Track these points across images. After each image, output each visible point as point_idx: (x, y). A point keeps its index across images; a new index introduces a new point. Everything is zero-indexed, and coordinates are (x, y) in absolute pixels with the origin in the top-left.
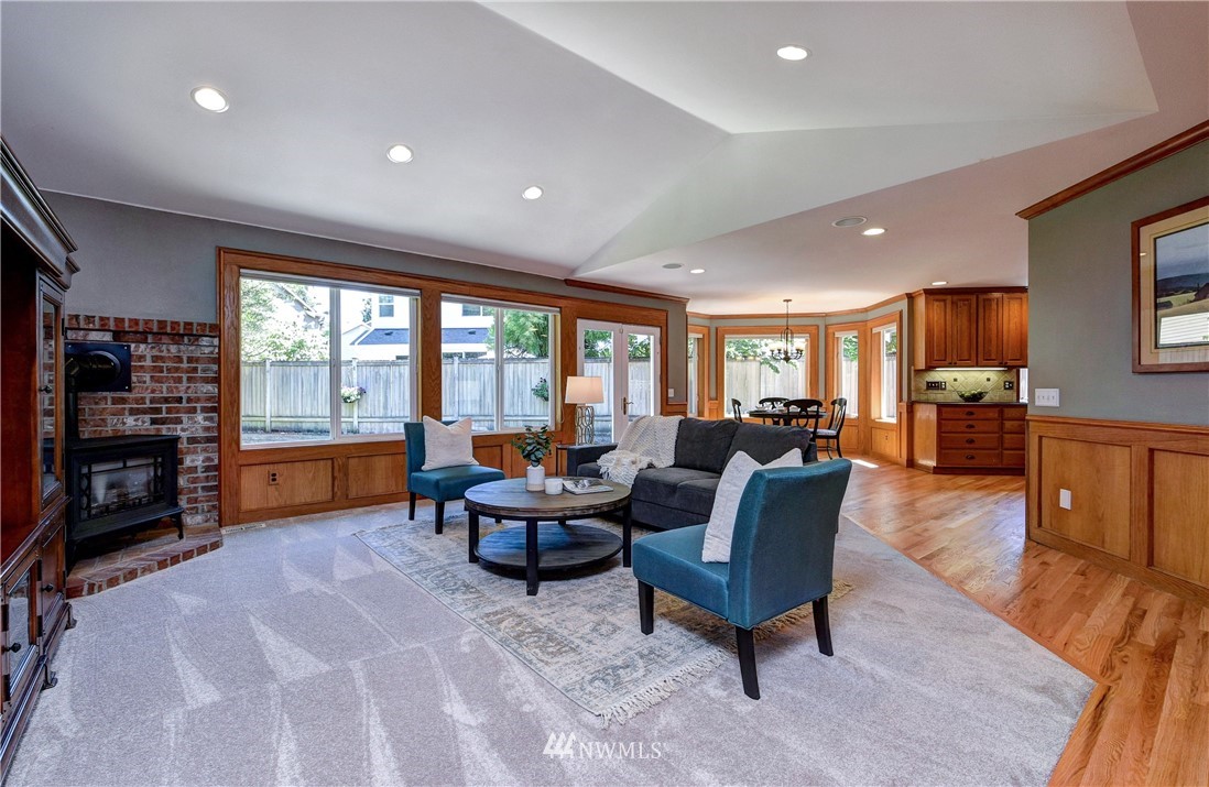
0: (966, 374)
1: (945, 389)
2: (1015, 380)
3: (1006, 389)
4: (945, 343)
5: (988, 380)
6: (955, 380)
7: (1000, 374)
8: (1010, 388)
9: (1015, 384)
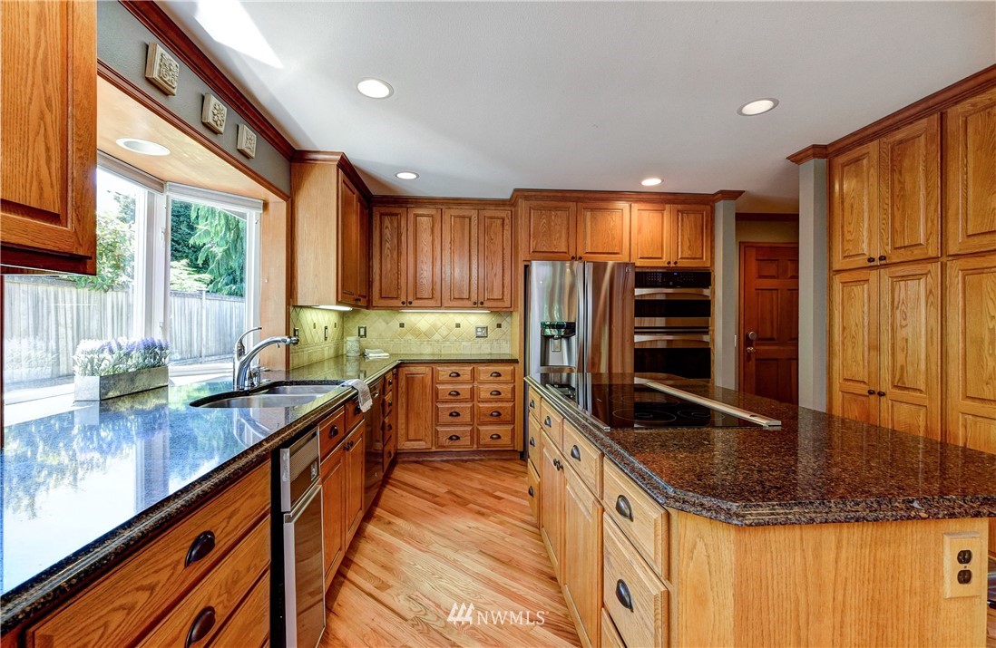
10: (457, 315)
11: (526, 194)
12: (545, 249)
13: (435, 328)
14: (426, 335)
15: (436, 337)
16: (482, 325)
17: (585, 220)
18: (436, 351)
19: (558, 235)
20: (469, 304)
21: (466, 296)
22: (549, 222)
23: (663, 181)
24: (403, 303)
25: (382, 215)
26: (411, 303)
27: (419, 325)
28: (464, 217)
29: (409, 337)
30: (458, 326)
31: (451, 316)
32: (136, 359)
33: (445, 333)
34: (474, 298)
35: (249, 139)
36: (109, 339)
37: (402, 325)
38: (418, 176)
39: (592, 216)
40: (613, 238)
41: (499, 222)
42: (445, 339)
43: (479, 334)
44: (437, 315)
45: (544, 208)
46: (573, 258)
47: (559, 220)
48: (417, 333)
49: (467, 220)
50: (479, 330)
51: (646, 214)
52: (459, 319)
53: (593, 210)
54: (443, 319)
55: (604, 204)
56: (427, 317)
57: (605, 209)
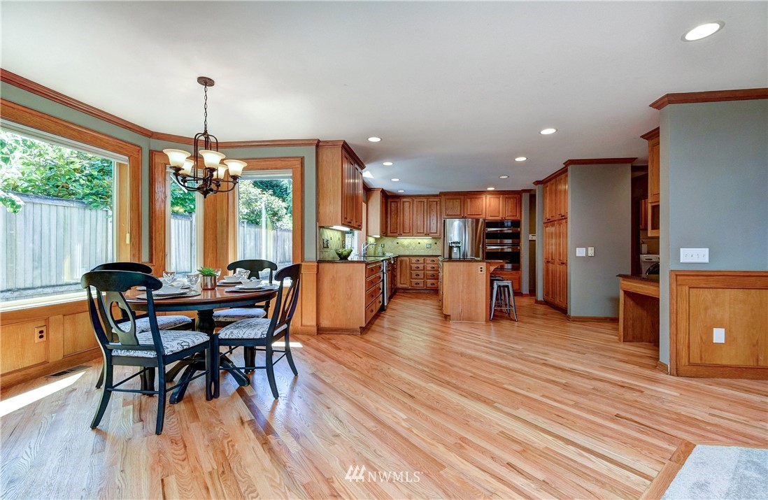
10: (419, 239)
11: (444, 193)
12: (453, 214)
13: (410, 244)
14: (407, 247)
15: (411, 248)
16: (429, 243)
17: (468, 203)
18: (411, 253)
19: (457, 209)
20: (423, 234)
21: (422, 231)
22: (453, 204)
24: (399, 234)
25: (391, 202)
26: (401, 234)
27: (404, 243)
28: (422, 202)
29: (400, 247)
30: (419, 243)
31: (417, 239)
33: (414, 246)
34: (425, 232)
37: (398, 243)
39: (470, 201)
40: (479, 209)
41: (435, 203)
42: (414, 248)
44: (411, 239)
45: (451, 199)
46: (463, 217)
47: (457, 203)
48: (403, 246)
50: (428, 245)
51: (492, 200)
52: (419, 241)
53: (471, 199)
54: (414, 240)
55: (475, 196)
56: (407, 240)
57: (476, 198)
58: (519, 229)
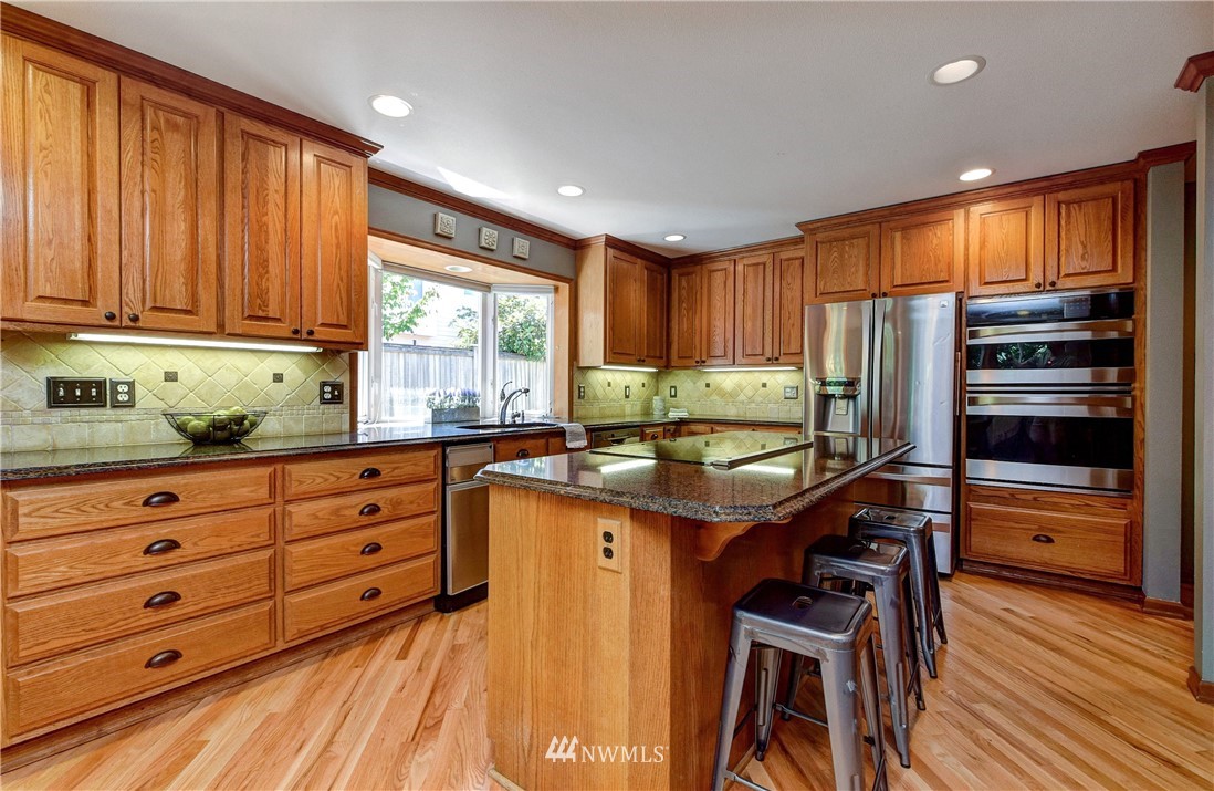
0: (209, 361)
1: (130, 404)
2: (345, 380)
3: (324, 401)
4: (90, 239)
5: (278, 378)
6: (171, 377)
7: (304, 361)
8: (336, 399)
9: (347, 391)
10: (763, 374)
11: (811, 227)
12: (836, 289)
13: (740, 388)
14: (730, 396)
15: (742, 397)
16: (791, 384)
17: (893, 243)
18: (742, 413)
19: (853, 270)
20: (763, 360)
21: (759, 351)
22: (841, 255)
23: (994, 172)
24: (697, 362)
26: (704, 362)
27: (724, 385)
28: (758, 264)
29: (715, 397)
30: (764, 385)
31: (757, 374)
32: (457, 401)
33: (750, 394)
34: (768, 354)
35: (522, 245)
36: (438, 388)
37: (708, 385)
38: (685, 237)
39: (903, 238)
40: (938, 261)
41: (798, 262)
42: (751, 400)
43: (788, 395)
44: (742, 374)
45: (836, 240)
46: (874, 296)
47: (855, 253)
48: (722, 393)
49: (762, 266)
50: (788, 390)
51: (993, 221)
52: (765, 378)
53: (904, 229)
54: (749, 377)
55: (922, 218)
56: (732, 376)
57: (925, 224)
58: (1129, 325)
